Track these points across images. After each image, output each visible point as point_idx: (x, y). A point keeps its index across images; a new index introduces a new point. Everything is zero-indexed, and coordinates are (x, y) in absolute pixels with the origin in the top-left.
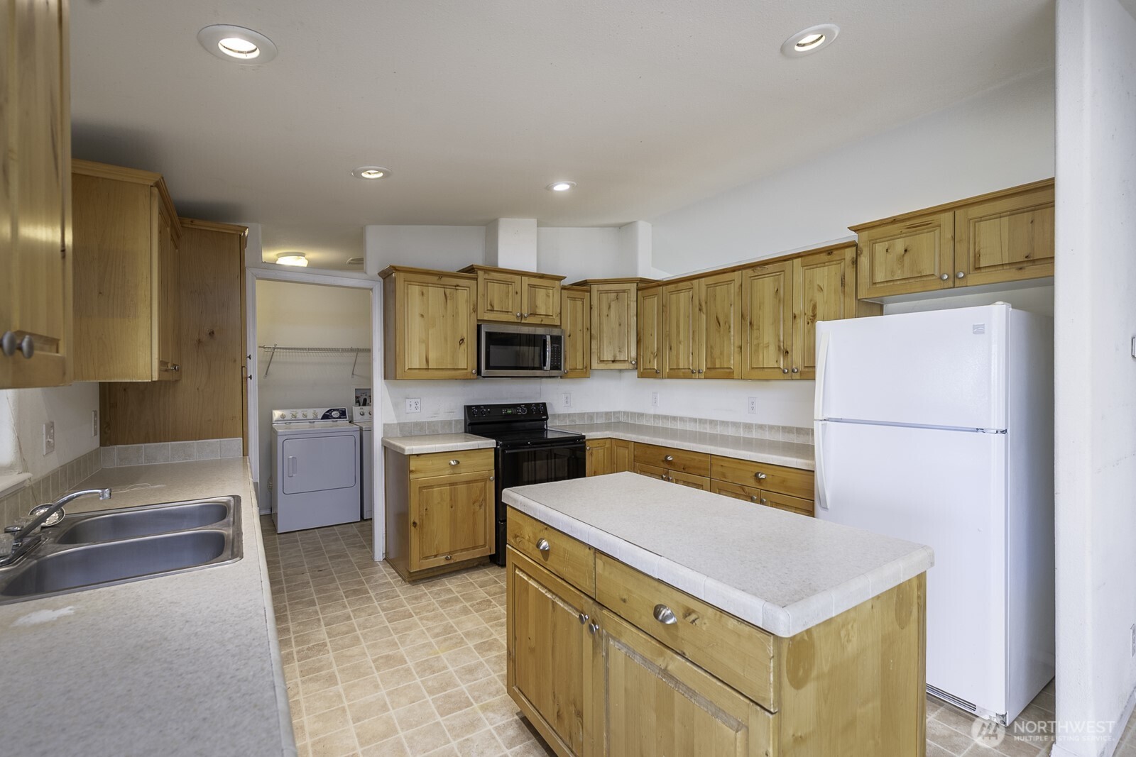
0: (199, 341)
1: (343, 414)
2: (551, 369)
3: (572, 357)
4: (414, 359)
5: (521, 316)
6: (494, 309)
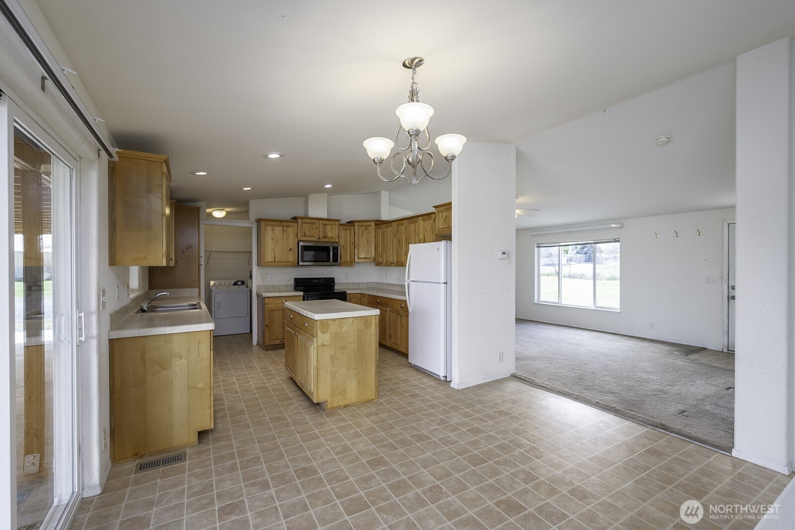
0: (183, 251)
1: (243, 283)
2: (333, 261)
3: (344, 255)
4: (269, 257)
5: (319, 238)
6: (305, 236)
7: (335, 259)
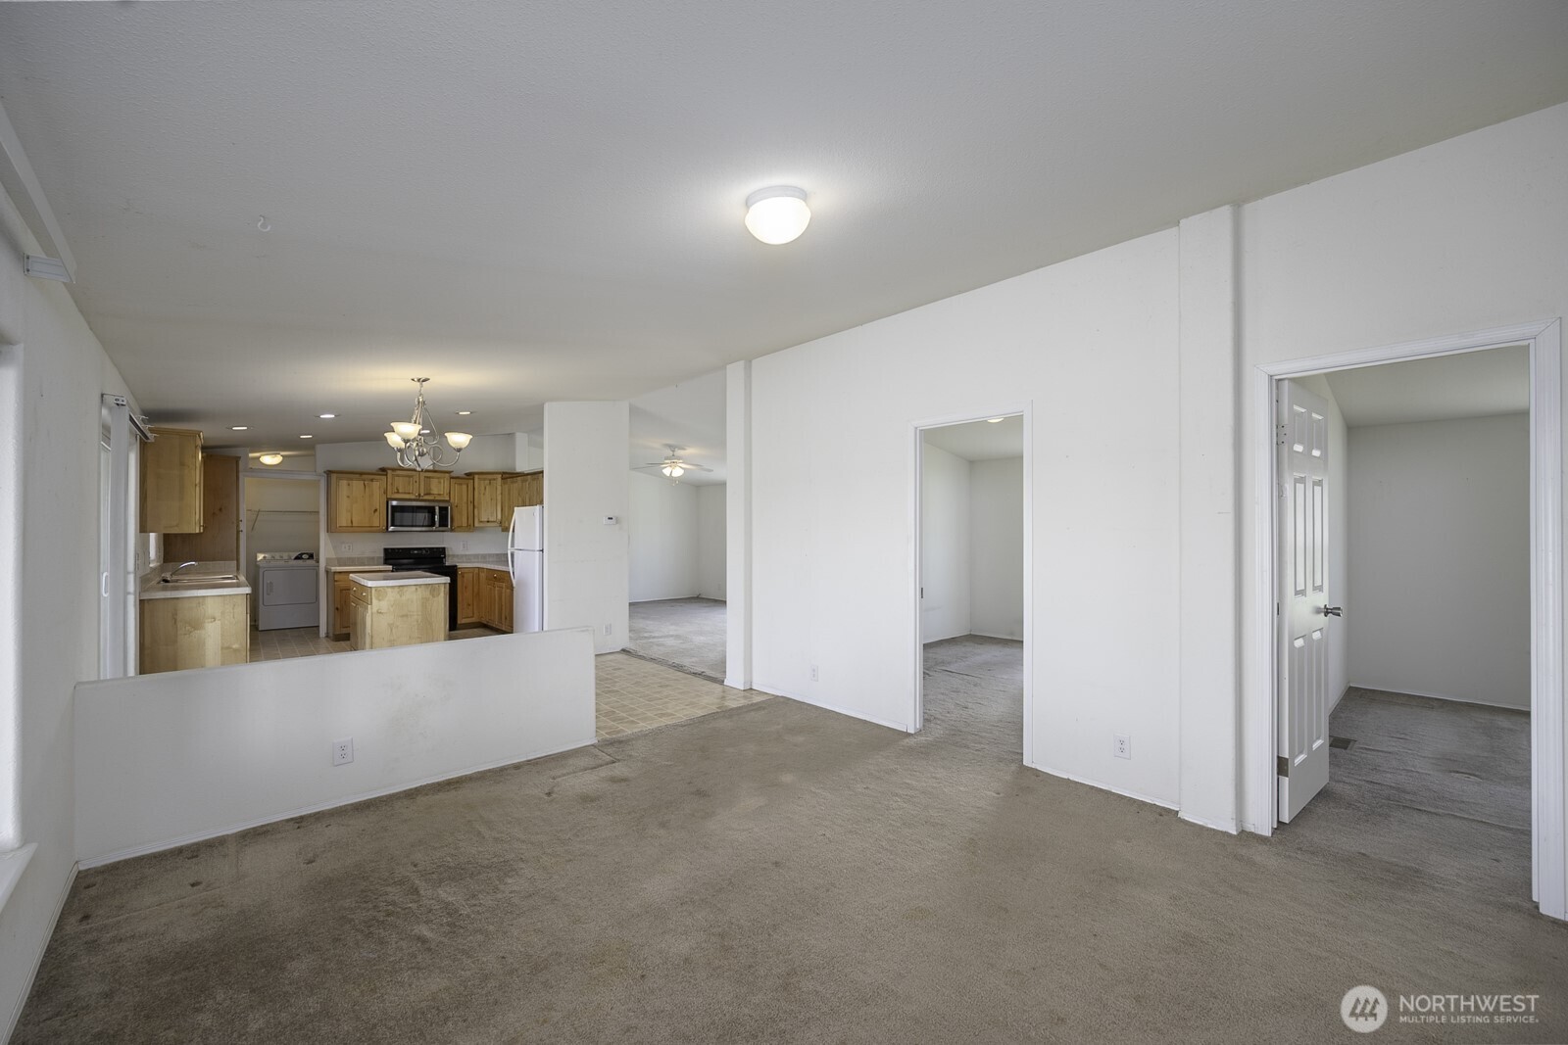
0: (214, 513)
1: (311, 556)
2: (441, 526)
3: (460, 517)
4: (343, 520)
5: (419, 495)
6: (398, 492)
7: (443, 523)
